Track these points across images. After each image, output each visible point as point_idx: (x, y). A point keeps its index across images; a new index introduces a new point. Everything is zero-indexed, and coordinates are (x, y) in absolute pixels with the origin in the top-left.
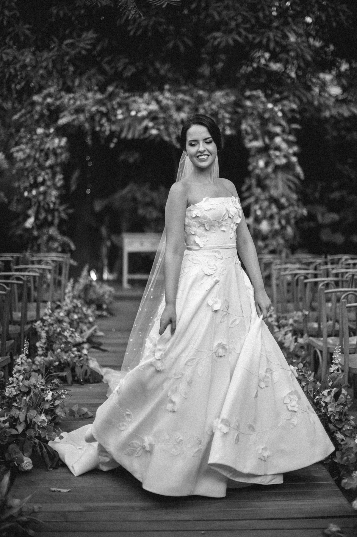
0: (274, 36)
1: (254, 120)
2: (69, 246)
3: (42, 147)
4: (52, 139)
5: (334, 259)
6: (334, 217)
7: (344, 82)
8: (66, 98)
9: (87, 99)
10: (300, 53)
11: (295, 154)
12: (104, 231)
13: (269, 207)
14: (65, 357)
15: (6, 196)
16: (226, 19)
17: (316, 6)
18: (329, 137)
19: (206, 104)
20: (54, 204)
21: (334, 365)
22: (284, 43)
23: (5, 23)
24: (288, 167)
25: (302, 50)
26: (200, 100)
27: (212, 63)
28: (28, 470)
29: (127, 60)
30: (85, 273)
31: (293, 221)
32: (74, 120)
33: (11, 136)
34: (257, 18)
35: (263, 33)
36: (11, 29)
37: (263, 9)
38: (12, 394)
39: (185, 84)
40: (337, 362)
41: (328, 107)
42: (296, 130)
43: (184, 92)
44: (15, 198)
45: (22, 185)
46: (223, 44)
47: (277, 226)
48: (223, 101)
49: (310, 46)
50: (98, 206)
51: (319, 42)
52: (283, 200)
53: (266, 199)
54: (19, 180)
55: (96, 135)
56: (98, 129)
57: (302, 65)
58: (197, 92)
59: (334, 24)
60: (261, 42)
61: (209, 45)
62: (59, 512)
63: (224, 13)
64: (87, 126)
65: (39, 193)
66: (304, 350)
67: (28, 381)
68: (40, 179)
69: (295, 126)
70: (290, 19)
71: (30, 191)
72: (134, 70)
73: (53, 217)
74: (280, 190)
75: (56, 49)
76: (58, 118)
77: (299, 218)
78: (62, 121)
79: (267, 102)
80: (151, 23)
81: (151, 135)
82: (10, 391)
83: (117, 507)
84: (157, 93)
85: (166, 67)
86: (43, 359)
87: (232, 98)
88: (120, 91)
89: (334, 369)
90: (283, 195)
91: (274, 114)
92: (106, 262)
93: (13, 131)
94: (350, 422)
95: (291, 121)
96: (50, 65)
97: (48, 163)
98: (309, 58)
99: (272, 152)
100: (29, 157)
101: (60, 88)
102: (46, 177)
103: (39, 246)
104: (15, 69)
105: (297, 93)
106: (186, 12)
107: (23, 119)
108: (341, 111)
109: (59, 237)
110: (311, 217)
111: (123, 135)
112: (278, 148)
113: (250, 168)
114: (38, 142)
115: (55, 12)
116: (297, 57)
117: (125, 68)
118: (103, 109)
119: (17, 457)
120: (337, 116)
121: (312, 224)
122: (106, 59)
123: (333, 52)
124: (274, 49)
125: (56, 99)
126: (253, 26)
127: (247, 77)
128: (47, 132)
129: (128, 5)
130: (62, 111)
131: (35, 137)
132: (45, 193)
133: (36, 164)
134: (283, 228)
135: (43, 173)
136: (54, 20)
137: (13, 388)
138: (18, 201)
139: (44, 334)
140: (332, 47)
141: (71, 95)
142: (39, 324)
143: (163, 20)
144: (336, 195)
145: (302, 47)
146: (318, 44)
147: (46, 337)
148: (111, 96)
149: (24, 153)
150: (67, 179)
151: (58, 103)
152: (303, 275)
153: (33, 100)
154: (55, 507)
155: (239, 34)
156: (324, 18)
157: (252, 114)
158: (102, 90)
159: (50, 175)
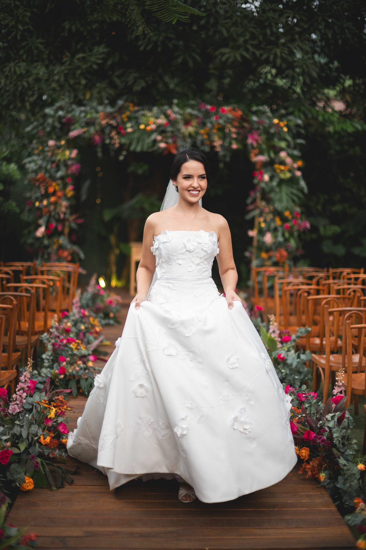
0: (281, 52)
1: (260, 135)
2: (78, 255)
3: (54, 158)
4: (63, 151)
5: (336, 273)
6: (336, 229)
7: (348, 98)
8: (78, 111)
9: (97, 112)
10: (306, 70)
11: (299, 169)
12: (113, 239)
13: (273, 220)
14: (70, 371)
15: (18, 205)
16: (235, 35)
17: (323, 24)
18: (332, 152)
19: (214, 119)
20: (65, 214)
21: (338, 387)
22: (290, 59)
23: (19, 37)
24: (293, 181)
25: (307, 66)
26: (207, 114)
27: (220, 78)
28: (29, 489)
29: (136, 75)
30: (93, 281)
31: (296, 234)
32: (84, 132)
33: (24, 146)
34: (265, 35)
35: (271, 50)
36: (24, 44)
37: (270, 26)
38: (15, 412)
39: (193, 99)
40: (340, 384)
41: (332, 123)
42: (301, 144)
43: (192, 107)
44: (27, 208)
45: (34, 195)
46: (231, 60)
47: (280, 239)
48: (230, 116)
49: (315, 63)
50: (107, 215)
51: (324, 58)
52: (287, 214)
53: (270, 212)
54: (31, 190)
55: (106, 148)
56: (107, 141)
57: (308, 81)
58: (204, 106)
59: (340, 42)
60: (268, 58)
61: (217, 61)
62: (57, 537)
63: (232, 29)
64: (97, 138)
65: (50, 204)
66: (307, 367)
67: (32, 398)
68: (51, 190)
69: (300, 141)
70: (297, 36)
71: (41, 202)
72: (143, 84)
73: (64, 226)
74: (285, 204)
75: (68, 63)
76: (69, 131)
77: (302, 231)
78: (73, 134)
79: (272, 117)
80: (161, 38)
81: (159, 148)
82: (13, 408)
83: (117, 533)
84: (166, 107)
85: (176, 80)
86: (49, 371)
87: (240, 113)
88: (130, 105)
89: (338, 391)
90: (287, 209)
91: (280, 129)
92: (114, 269)
93: (26, 141)
94: (353, 446)
95: (296, 136)
96: (62, 79)
97: (59, 174)
98: (315, 75)
99: (277, 166)
100: (40, 168)
101: (71, 101)
102: (57, 188)
103: (49, 254)
104: (28, 82)
105: (303, 108)
106: (195, 28)
107: (35, 131)
108: (345, 127)
109: (69, 246)
110: (314, 229)
111: (132, 148)
112: (283, 163)
113: (256, 181)
114: (49, 154)
115: (67, 26)
116: (303, 74)
117: (135, 82)
118: (113, 122)
119: (19, 478)
120: (341, 131)
121: (314, 236)
122: (118, 73)
123: (337, 69)
124: (281, 65)
125: (68, 112)
126: (260, 43)
127: (253, 92)
128: (58, 144)
129: (136, 22)
130: (73, 124)
131: (46, 149)
132: (55, 204)
133: (47, 175)
134: (286, 240)
135: (54, 184)
136: (66, 35)
137: (16, 406)
138: (30, 211)
139: (50, 347)
140: (336, 64)
141: (82, 108)
142: (45, 336)
143: (172, 36)
144: (337, 208)
145: (308, 64)
146: (323, 61)
147: (52, 349)
148: (121, 110)
149: (36, 164)
150: (77, 189)
151: (69, 116)
152: (306, 290)
153: (45, 113)
154: (55, 531)
155: (247, 50)
156: (330, 36)
157: (258, 129)
158: (112, 103)
159: (61, 186)
